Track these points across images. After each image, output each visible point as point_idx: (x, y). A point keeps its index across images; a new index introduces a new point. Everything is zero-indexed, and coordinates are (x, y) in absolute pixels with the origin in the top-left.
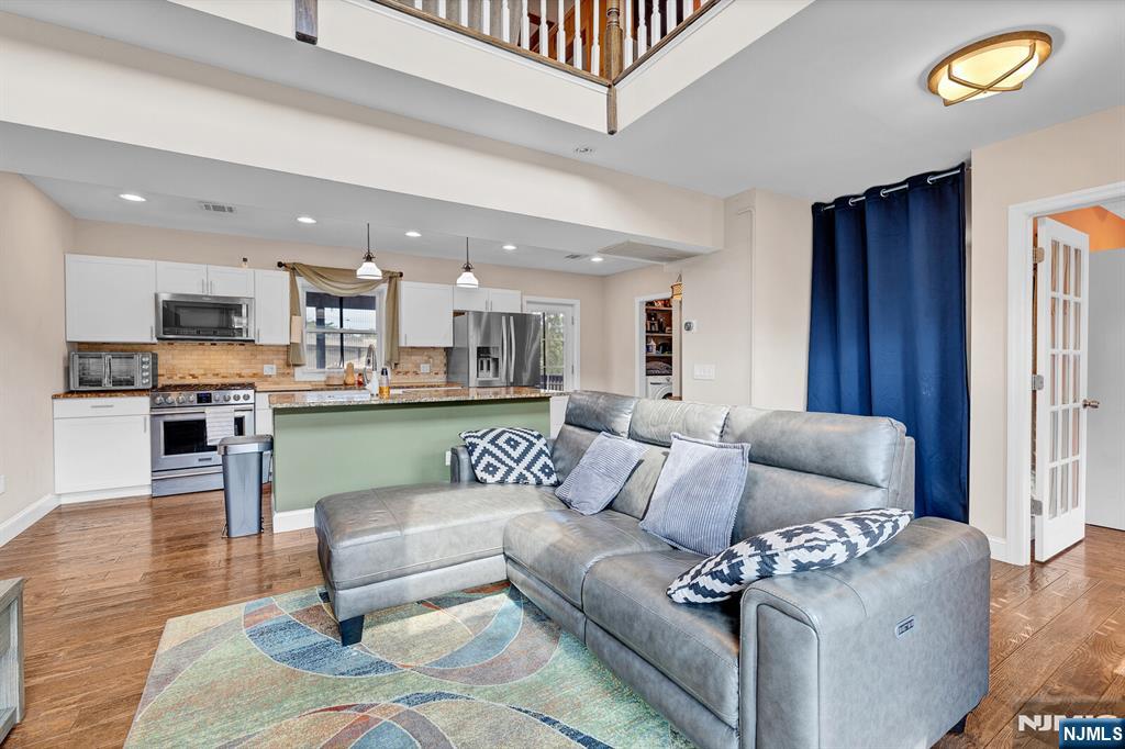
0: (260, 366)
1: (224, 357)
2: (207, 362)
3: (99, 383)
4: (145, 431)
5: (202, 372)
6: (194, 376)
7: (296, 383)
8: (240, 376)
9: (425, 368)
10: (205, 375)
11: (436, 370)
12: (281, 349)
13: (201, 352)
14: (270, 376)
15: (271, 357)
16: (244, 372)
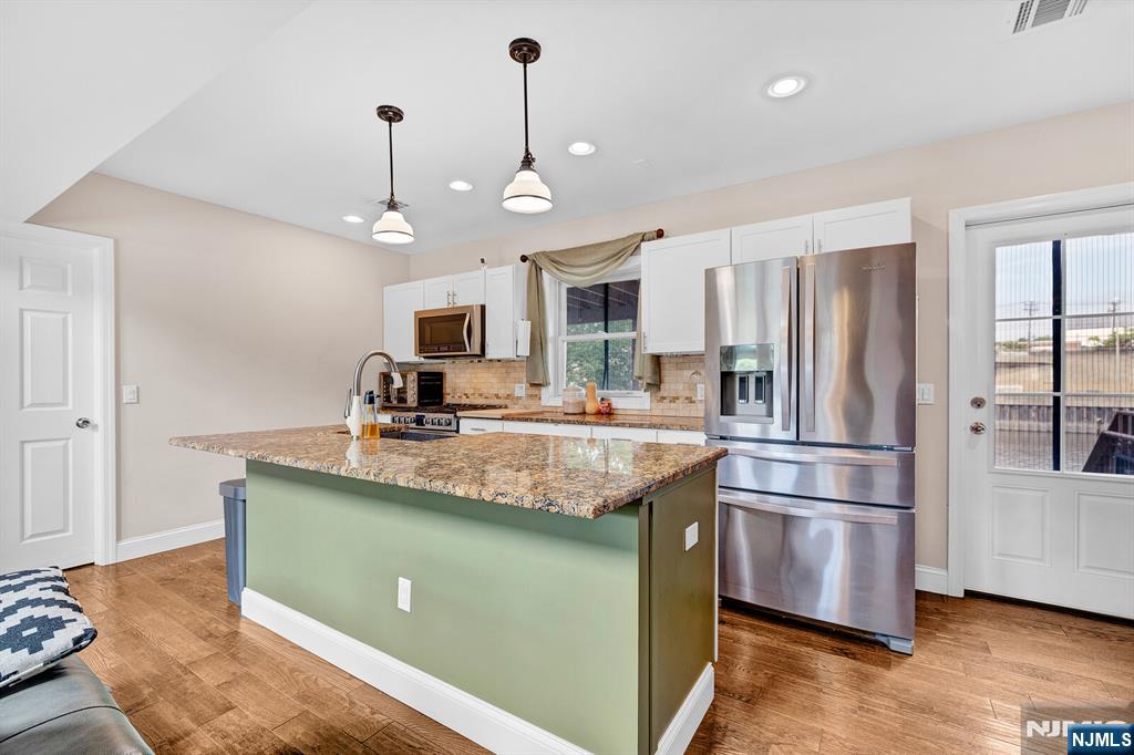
0: (512, 385)
7: (543, 408)
14: (520, 398)
15: (521, 375)
16: (500, 393)
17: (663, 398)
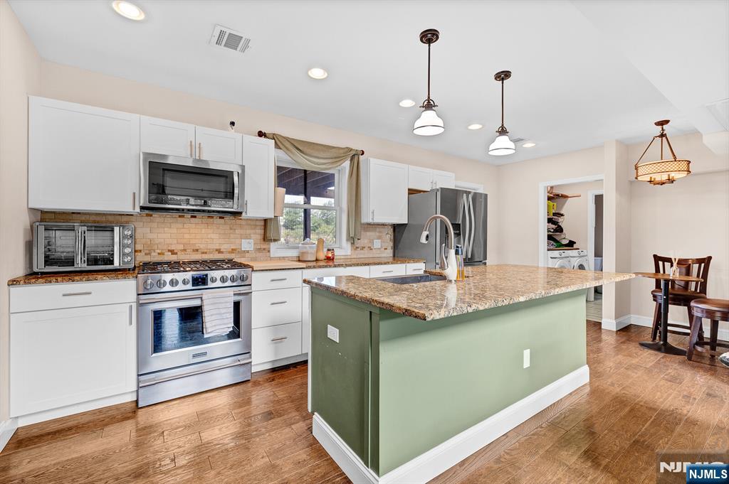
0: (238, 241)
1: (203, 231)
2: (187, 236)
3: (71, 262)
4: (131, 323)
5: (181, 247)
6: (173, 252)
7: (271, 259)
8: (219, 251)
9: (377, 244)
10: (185, 250)
11: (385, 245)
12: (258, 223)
13: (180, 226)
14: (248, 252)
15: (248, 232)
16: (223, 248)
17: (357, 248)
